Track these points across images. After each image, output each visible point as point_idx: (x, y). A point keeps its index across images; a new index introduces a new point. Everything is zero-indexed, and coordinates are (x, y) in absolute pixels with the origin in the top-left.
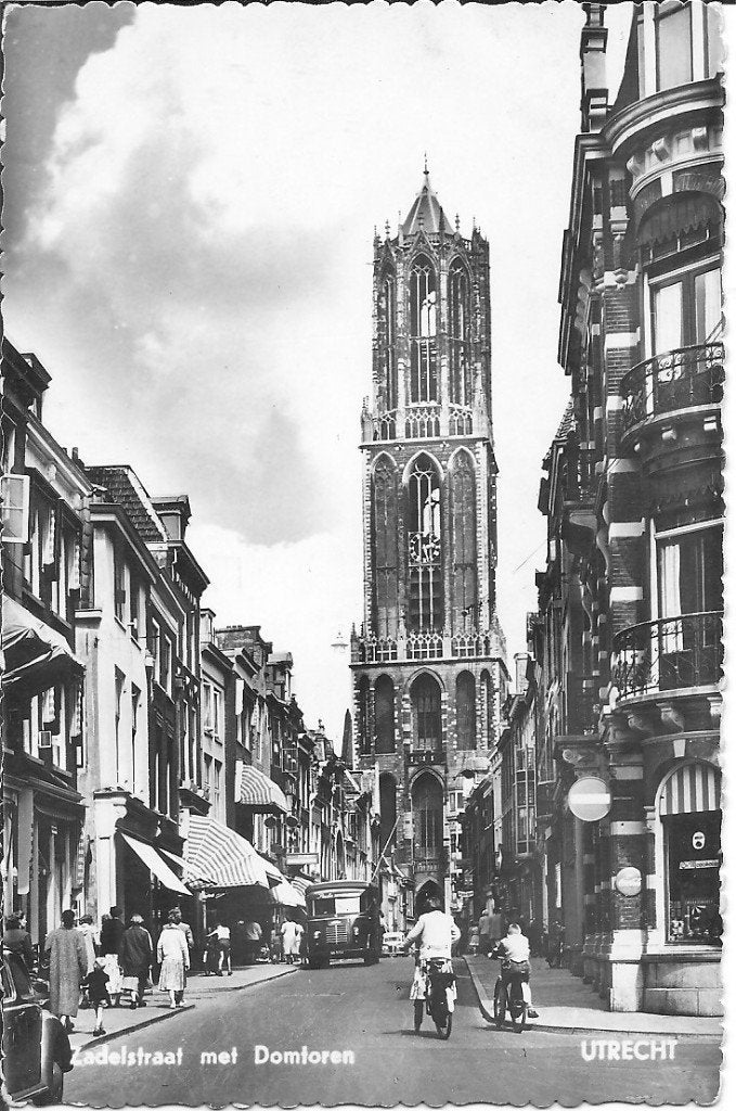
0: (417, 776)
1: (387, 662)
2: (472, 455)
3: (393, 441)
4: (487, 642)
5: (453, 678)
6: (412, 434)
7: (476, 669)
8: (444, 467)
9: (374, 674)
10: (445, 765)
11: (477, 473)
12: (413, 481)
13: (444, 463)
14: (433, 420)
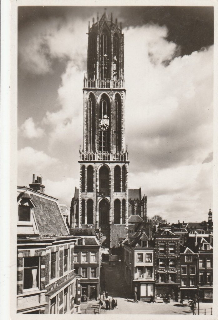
0: (100, 200)
1: (91, 161)
2: (121, 95)
3: (94, 88)
4: (125, 156)
5: (113, 167)
6: (101, 86)
7: (121, 165)
8: (111, 98)
9: (87, 165)
10: (110, 197)
11: (122, 101)
12: (101, 102)
13: (111, 97)
14: (108, 82)
